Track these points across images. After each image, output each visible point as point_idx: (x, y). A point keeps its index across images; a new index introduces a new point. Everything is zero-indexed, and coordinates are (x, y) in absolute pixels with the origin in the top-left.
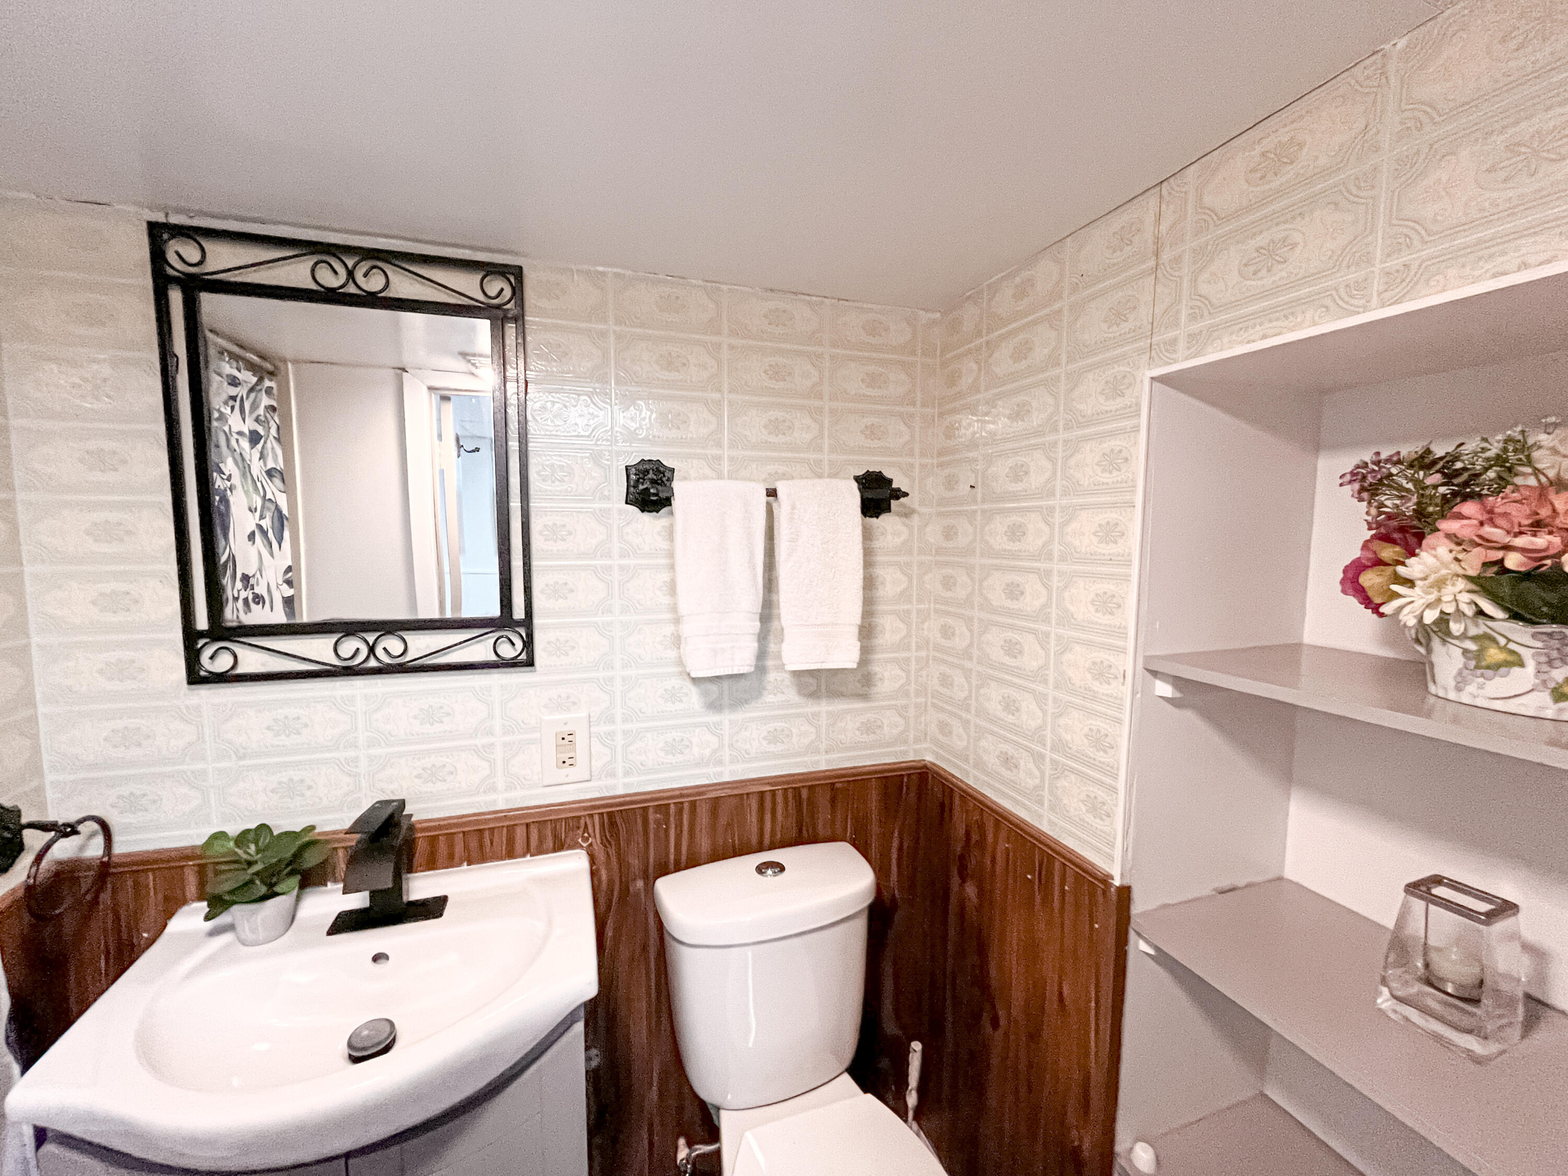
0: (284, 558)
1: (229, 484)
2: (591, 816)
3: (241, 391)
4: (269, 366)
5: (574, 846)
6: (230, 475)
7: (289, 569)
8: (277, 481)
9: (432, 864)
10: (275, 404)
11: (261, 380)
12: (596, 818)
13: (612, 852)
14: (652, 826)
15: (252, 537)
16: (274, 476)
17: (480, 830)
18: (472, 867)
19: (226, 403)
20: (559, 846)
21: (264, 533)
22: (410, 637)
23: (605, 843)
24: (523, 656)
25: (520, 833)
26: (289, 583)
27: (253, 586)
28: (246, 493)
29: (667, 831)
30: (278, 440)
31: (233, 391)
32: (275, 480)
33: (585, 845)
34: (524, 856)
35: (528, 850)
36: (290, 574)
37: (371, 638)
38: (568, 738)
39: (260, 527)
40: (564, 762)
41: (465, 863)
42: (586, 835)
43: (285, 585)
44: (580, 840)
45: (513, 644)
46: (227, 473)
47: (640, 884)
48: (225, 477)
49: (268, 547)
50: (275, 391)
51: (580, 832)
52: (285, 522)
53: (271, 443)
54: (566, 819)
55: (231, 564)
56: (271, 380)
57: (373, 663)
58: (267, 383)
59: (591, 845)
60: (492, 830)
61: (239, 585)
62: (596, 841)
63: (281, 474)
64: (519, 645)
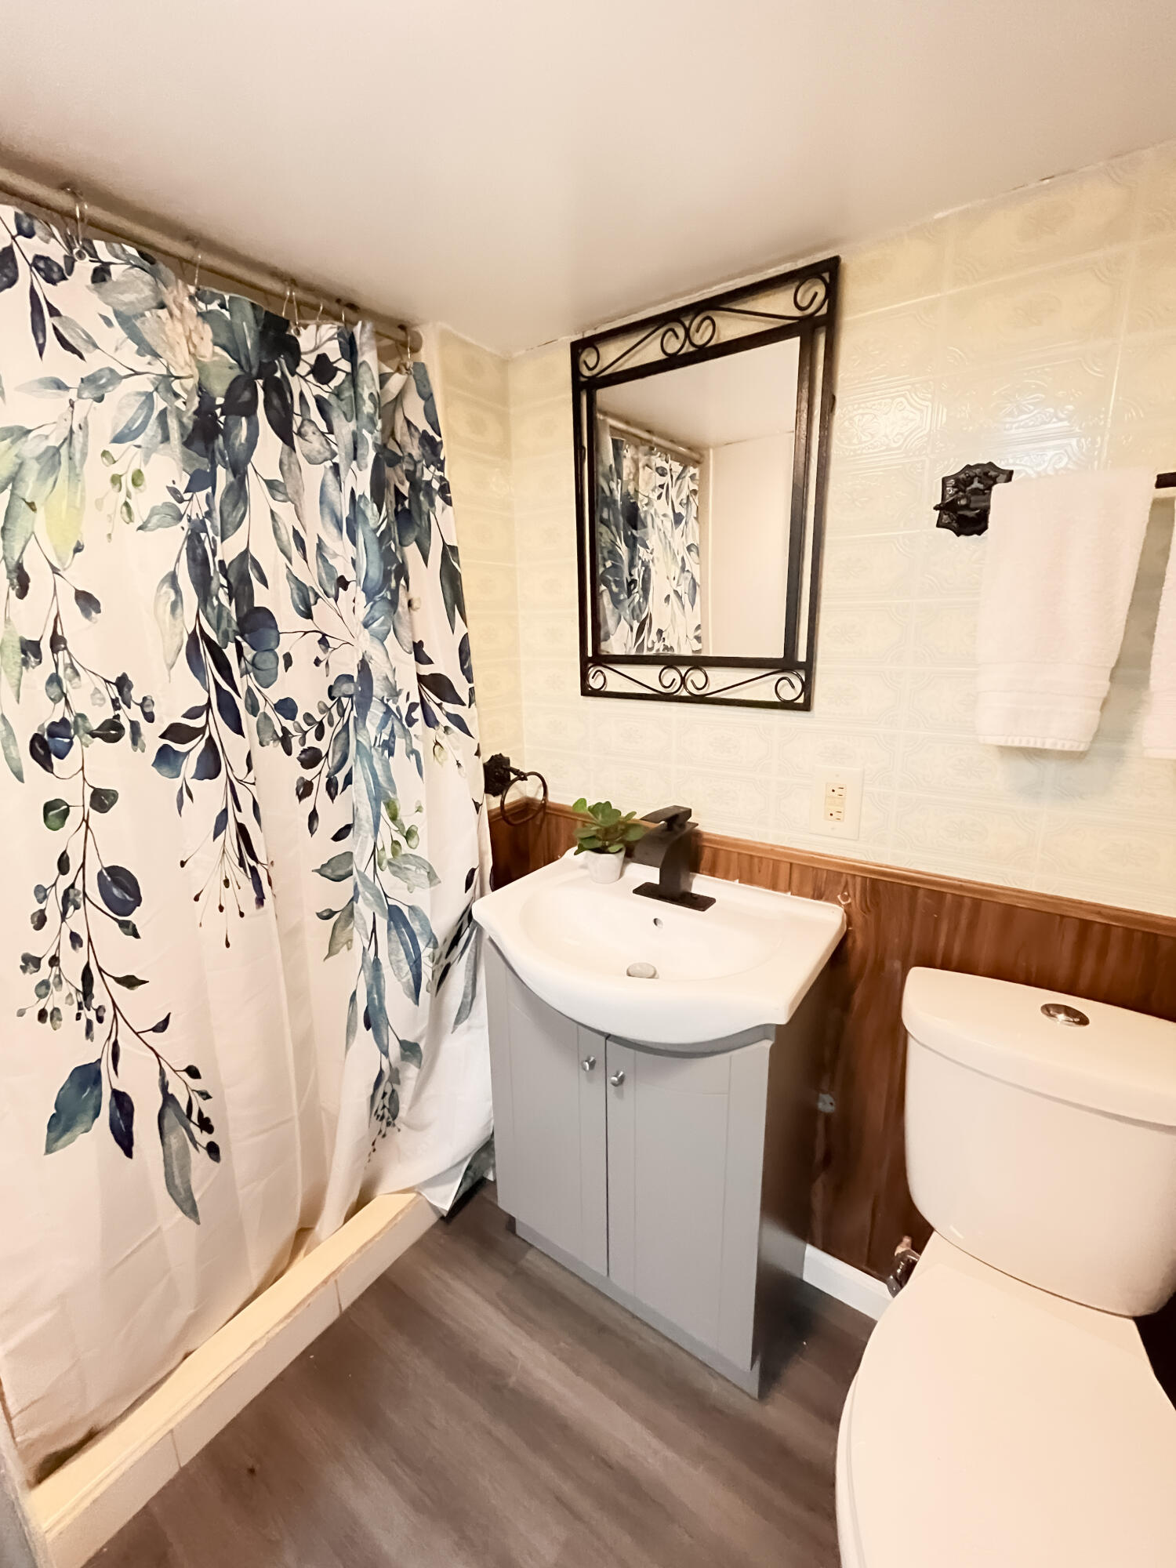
0: (693, 617)
1: (651, 556)
2: (854, 876)
3: (667, 479)
4: (695, 456)
5: (835, 901)
6: (653, 550)
7: (698, 627)
8: (693, 554)
9: (712, 872)
10: (696, 488)
11: (685, 468)
12: (859, 880)
13: (871, 918)
14: (920, 909)
15: (668, 598)
16: (692, 551)
17: (751, 856)
18: (742, 885)
19: (653, 490)
20: (818, 895)
21: (679, 597)
22: (712, 672)
23: (866, 910)
24: (801, 700)
25: (784, 870)
26: (698, 638)
27: (664, 639)
28: (666, 563)
29: (937, 922)
30: (696, 518)
31: (661, 480)
32: (691, 553)
33: (843, 903)
34: (786, 891)
35: (789, 888)
36: (699, 631)
37: (683, 670)
38: (838, 791)
39: (676, 592)
40: (831, 815)
41: (738, 881)
42: (846, 893)
43: (695, 640)
44: (839, 897)
45: (793, 687)
46: (651, 548)
47: (897, 965)
48: (649, 551)
49: (681, 609)
50: (697, 477)
51: (841, 888)
52: (697, 587)
53: (692, 522)
54: (828, 870)
55: (648, 621)
56: (695, 467)
57: (684, 693)
58: (692, 470)
59: (850, 904)
60: (761, 858)
61: (654, 636)
62: (855, 902)
63: (697, 548)
64: (799, 686)
